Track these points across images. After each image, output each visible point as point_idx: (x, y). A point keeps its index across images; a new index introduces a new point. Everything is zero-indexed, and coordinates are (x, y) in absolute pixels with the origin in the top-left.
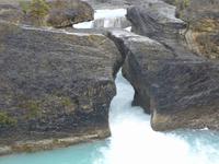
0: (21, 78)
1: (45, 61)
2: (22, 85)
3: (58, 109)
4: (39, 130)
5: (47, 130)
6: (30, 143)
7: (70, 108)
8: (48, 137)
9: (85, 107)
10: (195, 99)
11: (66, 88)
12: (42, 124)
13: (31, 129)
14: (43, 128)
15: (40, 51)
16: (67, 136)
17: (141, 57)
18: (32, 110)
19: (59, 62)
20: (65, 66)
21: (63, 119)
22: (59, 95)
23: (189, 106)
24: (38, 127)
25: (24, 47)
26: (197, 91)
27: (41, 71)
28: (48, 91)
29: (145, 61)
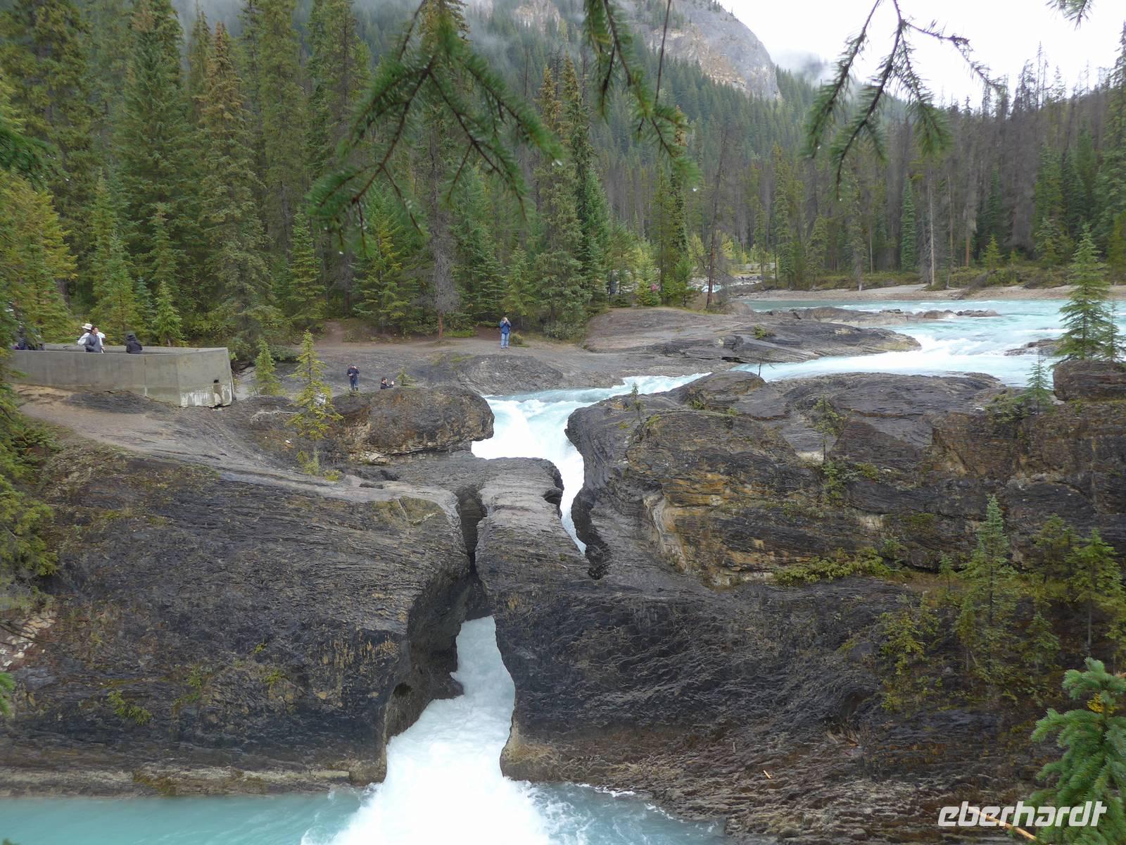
0: (180, 606)
1: (246, 566)
2: (182, 624)
3: (252, 694)
4: (201, 741)
5: (219, 744)
6: (177, 772)
7: (284, 695)
8: (221, 763)
9: (322, 696)
10: (633, 704)
11: (279, 642)
12: (209, 727)
13: (181, 738)
14: (212, 737)
15: (242, 538)
16: (264, 766)
17: (493, 572)
18: (189, 689)
19: (277, 571)
20: (290, 584)
21: (260, 721)
22: (259, 659)
23: (613, 723)
24: (199, 733)
25: (212, 525)
26: (645, 681)
27: (232, 593)
28: (238, 645)
29: (504, 583)
